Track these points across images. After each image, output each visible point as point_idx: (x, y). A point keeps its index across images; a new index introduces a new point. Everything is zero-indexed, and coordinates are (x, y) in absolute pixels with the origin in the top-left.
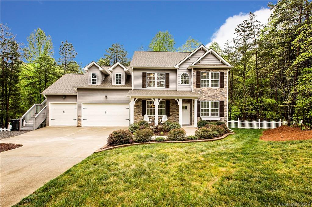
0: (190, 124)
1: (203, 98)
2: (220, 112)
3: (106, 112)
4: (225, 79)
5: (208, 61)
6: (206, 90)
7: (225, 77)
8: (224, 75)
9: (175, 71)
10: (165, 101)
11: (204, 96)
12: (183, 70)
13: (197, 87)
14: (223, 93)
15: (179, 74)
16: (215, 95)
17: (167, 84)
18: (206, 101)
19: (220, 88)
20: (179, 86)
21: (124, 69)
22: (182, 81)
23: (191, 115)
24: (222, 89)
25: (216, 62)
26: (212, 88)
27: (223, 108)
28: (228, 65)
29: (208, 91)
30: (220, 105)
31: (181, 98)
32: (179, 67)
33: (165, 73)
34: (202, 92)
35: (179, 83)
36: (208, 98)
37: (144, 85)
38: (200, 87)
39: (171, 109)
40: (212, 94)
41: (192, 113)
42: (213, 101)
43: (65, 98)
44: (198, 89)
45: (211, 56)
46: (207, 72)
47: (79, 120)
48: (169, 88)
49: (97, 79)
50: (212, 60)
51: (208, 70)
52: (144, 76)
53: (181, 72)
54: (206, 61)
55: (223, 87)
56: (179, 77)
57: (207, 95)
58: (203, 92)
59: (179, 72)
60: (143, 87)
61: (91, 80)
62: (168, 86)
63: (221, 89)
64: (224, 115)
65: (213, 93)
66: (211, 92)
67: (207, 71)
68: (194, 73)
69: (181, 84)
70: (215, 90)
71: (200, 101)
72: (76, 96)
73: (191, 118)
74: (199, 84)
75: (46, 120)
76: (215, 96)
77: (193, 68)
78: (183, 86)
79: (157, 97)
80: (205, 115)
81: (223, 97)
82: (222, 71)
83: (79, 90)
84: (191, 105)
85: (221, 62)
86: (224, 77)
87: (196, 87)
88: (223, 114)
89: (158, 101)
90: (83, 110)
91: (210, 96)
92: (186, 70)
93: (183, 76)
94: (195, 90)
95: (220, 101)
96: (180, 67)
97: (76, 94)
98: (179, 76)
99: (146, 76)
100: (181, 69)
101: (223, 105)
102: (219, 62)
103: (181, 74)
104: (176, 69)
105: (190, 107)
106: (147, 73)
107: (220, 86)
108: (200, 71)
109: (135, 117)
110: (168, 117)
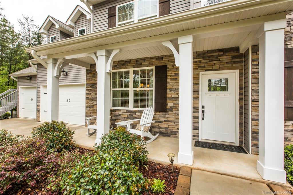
0: (241, 142)
3: (69, 100)
10: (154, 67)
23: (247, 109)
39: (171, 90)
41: (247, 105)
43: (31, 79)
47: (38, 111)
73: (246, 123)
79: (101, 47)
84: (243, 76)
89: (104, 58)
90: (43, 95)
97: (35, 73)
99: (115, 15)
105: (241, 81)
106: (117, 7)
109: (88, 109)
110: (161, 114)
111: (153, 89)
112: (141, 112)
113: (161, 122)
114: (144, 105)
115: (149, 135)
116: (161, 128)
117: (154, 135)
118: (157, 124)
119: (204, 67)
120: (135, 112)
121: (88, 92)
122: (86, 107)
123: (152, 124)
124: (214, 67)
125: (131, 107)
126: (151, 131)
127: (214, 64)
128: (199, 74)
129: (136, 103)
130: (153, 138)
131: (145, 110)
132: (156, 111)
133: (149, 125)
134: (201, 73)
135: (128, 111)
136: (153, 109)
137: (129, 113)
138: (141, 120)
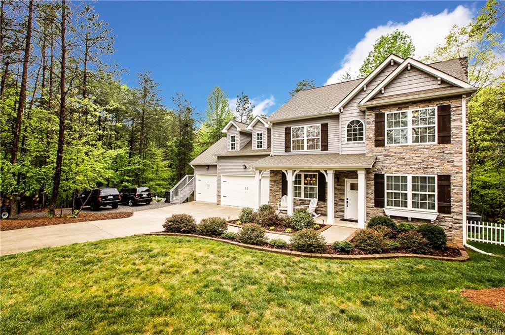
1: (392, 168)
2: (438, 201)
3: (246, 188)
4: (455, 120)
5: (403, 88)
6: (398, 151)
7: (453, 118)
8: (452, 113)
9: (336, 117)
10: (317, 173)
11: (394, 165)
12: (350, 115)
13: (376, 146)
14: (447, 157)
15: (343, 123)
16: (423, 161)
17: (323, 144)
18: (400, 175)
19: (439, 143)
20: (343, 146)
21: (264, 125)
22: (349, 135)
24: (446, 145)
25: (425, 84)
26: (414, 146)
27: (450, 191)
28: (460, 87)
29: (404, 154)
30: (438, 185)
31: (330, 169)
32: (342, 111)
33: (320, 125)
34: (389, 156)
35: (343, 139)
36: (404, 167)
37: (287, 148)
38: (383, 145)
40: (415, 158)
42: (419, 175)
43: (208, 168)
44: (380, 149)
45: (413, 73)
46: (400, 111)
47: (219, 196)
48: (327, 150)
49: (235, 143)
50: (415, 82)
51: (405, 107)
52: (288, 132)
53: (347, 119)
54: (400, 88)
55: (449, 142)
56: (343, 129)
57: (402, 162)
58: (392, 156)
59: (343, 119)
60: (286, 151)
61: (230, 145)
62: (325, 147)
63: (441, 146)
64: (452, 210)
65: (420, 157)
66: (414, 155)
67: (400, 109)
68: (371, 117)
69: (346, 142)
70: (425, 150)
71: (384, 175)
72: (216, 166)
74: (381, 138)
75: (193, 193)
76: (425, 163)
77: (367, 108)
78: (352, 145)
79: (290, 169)
80: (397, 204)
81: (449, 166)
82: (446, 103)
83: (220, 158)
85: (439, 82)
86: (450, 118)
87: (373, 146)
88: (450, 207)
89: (291, 174)
90: (222, 183)
91: (409, 163)
92: (358, 114)
93: (351, 127)
94: (372, 151)
95: (438, 176)
96: (346, 109)
97: (216, 164)
98: (343, 126)
99: (290, 134)
100: (347, 112)
101: (449, 186)
102: (434, 82)
103: (348, 122)
104: (338, 114)
106: (292, 128)
107: (438, 140)
108: (383, 112)
109: (272, 197)
110: (322, 202)
111: (317, 186)
112: (310, 201)
113: (322, 208)
114: (311, 196)
115: (314, 214)
116: (322, 211)
117: (318, 214)
118: (319, 208)
119: (347, 176)
120: (305, 201)
121: (271, 186)
122: (270, 196)
123: (316, 208)
124: (353, 177)
125: (303, 197)
126: (315, 212)
127: (353, 175)
128: (344, 180)
129: (306, 196)
130: (317, 216)
131: (312, 200)
132: (319, 200)
133: (315, 208)
134: (346, 179)
135: (300, 200)
136: (317, 199)
137: (301, 201)
138: (309, 205)
